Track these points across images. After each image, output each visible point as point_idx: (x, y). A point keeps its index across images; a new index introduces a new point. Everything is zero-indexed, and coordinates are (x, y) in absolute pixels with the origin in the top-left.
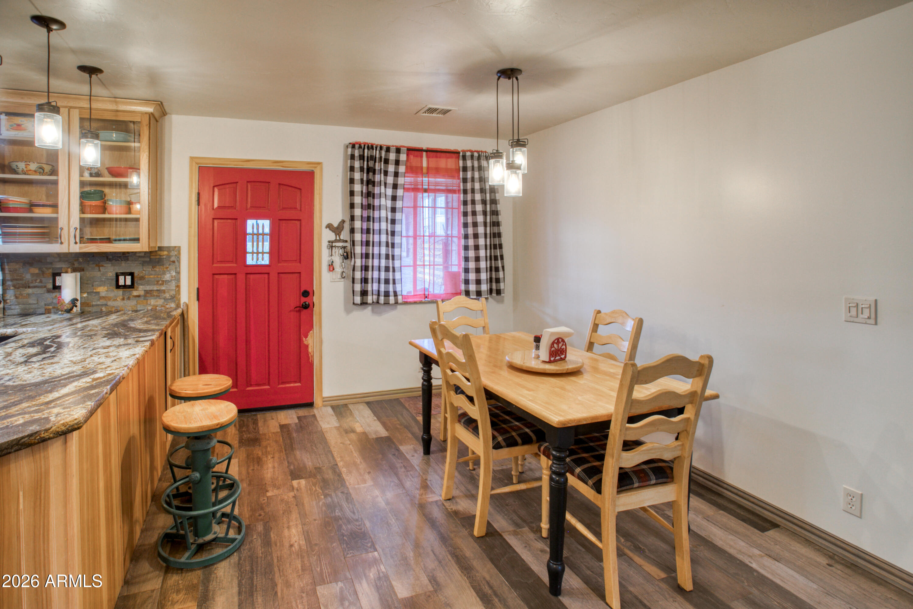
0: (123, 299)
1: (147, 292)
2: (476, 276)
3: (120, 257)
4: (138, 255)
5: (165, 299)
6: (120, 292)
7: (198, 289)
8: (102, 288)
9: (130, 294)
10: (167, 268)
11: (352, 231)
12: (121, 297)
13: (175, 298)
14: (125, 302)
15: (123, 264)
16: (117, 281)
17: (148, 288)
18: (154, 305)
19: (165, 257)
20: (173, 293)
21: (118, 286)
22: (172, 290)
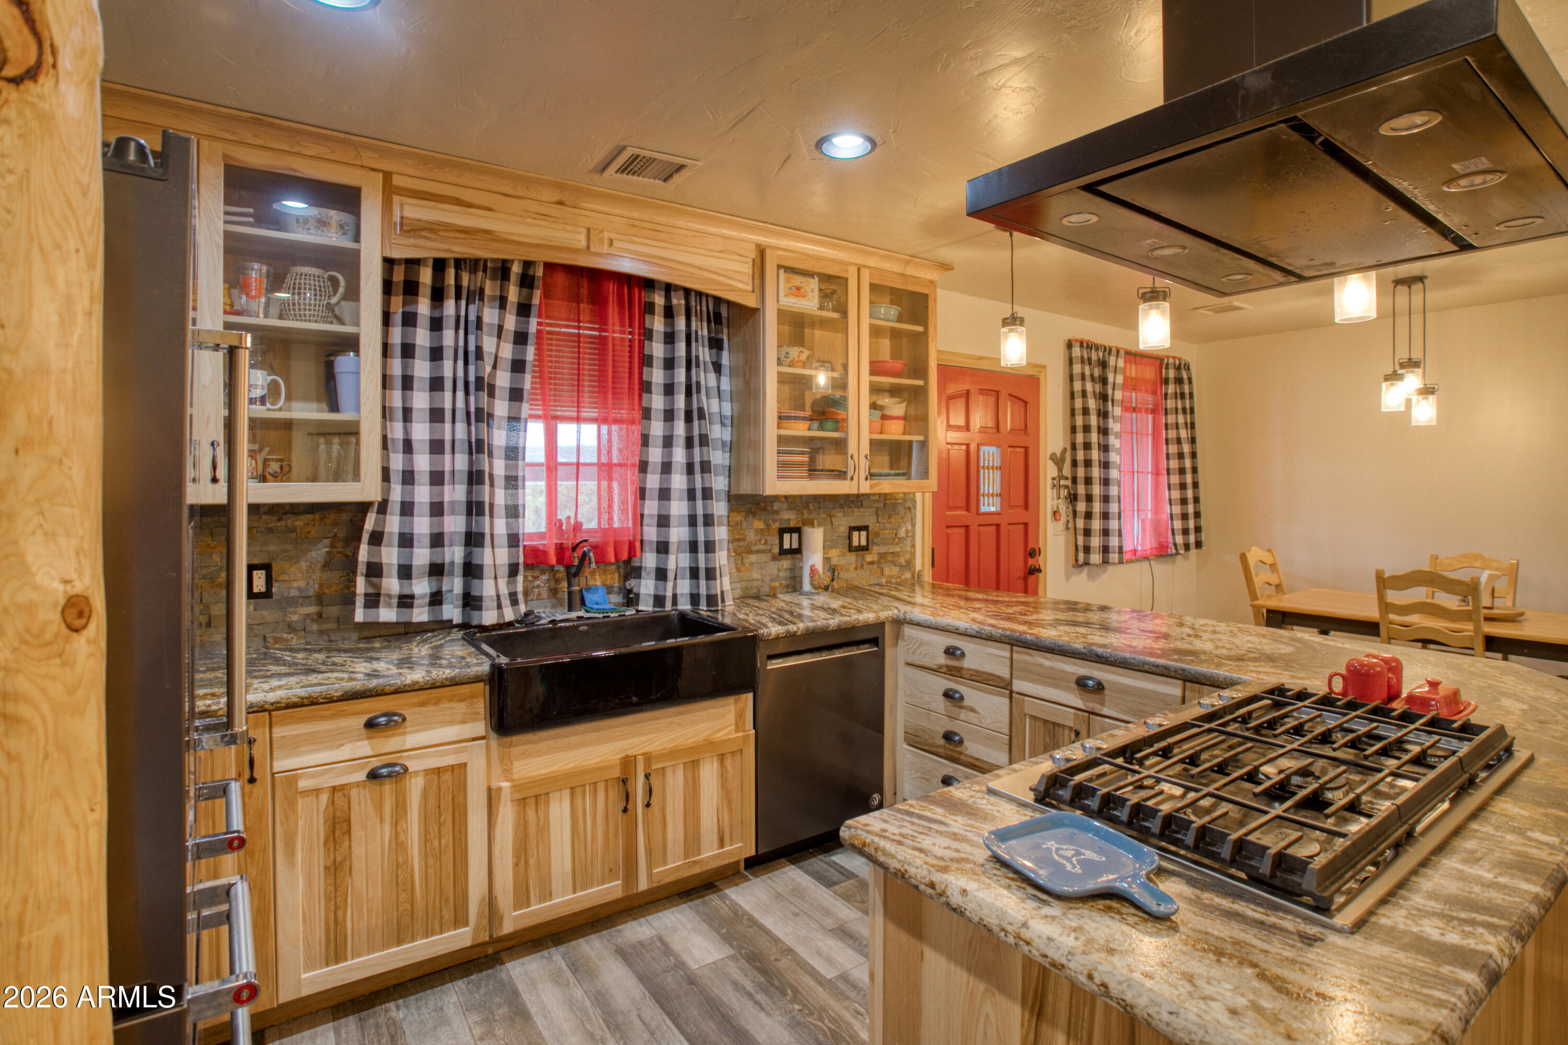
0: (856, 568)
1: (882, 556)
2: (1183, 524)
3: (852, 501)
4: (872, 498)
5: (900, 566)
6: (852, 557)
7: (933, 549)
8: (834, 551)
9: (863, 559)
10: (903, 518)
11: (1074, 464)
12: (854, 565)
13: (909, 565)
14: (858, 572)
15: (856, 512)
16: (850, 538)
17: (883, 549)
18: (889, 576)
19: (900, 501)
20: (908, 556)
21: (851, 549)
22: (907, 552)
